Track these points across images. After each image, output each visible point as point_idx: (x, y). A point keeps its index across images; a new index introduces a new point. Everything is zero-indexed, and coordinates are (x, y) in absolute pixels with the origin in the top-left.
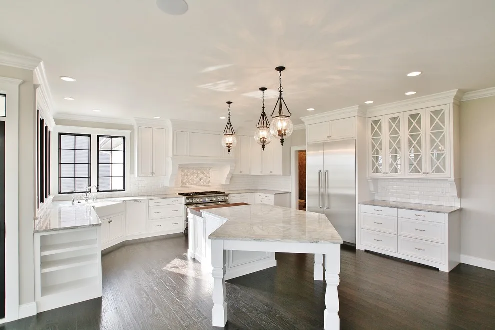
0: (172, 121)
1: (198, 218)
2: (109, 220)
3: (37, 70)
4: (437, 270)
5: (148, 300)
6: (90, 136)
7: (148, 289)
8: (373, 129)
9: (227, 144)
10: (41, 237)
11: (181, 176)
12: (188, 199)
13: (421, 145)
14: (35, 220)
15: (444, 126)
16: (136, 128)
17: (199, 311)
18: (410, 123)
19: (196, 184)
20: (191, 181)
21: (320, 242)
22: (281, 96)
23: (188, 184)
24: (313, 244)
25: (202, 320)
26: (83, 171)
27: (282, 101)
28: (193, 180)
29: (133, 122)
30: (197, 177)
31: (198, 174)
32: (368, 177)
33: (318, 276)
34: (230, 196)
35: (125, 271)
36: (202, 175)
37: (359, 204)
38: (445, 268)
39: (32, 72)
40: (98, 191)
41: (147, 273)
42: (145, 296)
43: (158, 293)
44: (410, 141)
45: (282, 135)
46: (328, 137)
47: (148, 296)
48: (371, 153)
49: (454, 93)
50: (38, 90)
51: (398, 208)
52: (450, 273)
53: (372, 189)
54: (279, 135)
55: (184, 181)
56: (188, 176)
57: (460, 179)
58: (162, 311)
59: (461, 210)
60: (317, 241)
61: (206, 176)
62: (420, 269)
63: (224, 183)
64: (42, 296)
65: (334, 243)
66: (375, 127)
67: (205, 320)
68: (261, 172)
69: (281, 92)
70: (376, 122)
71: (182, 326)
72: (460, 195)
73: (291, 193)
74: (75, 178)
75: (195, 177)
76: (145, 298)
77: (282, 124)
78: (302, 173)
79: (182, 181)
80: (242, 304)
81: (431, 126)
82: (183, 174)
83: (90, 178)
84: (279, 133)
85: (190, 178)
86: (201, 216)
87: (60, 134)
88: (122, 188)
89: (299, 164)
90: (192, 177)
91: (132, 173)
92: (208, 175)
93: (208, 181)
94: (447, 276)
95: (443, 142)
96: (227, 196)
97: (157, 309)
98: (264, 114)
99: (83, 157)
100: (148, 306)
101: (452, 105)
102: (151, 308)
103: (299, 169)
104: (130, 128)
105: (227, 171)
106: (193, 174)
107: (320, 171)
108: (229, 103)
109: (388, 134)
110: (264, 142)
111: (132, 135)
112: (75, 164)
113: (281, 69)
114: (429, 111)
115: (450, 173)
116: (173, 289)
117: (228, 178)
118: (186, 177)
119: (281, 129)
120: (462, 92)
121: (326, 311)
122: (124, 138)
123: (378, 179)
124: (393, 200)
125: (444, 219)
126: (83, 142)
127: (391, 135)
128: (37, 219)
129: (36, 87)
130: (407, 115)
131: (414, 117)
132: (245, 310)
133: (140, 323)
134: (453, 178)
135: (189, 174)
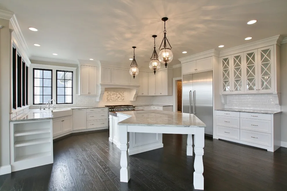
0: (101, 61)
1: (114, 117)
2: (62, 120)
3: (11, 20)
4: (266, 150)
5: (81, 165)
6: (51, 70)
7: (82, 159)
8: (224, 64)
9: (133, 72)
10: (14, 124)
11: (106, 95)
12: (110, 108)
13: (255, 72)
14: (10, 114)
15: (270, 59)
16: (79, 66)
17: (113, 173)
18: (248, 59)
19: (116, 100)
20: (112, 99)
21: (190, 126)
22: (165, 36)
23: (110, 100)
24: (186, 128)
25: (114, 178)
26: (48, 91)
27: (166, 39)
28: (113, 98)
29: (78, 63)
30: (116, 96)
31: (117, 94)
32: (220, 93)
33: (189, 153)
34: (136, 107)
35: (70, 149)
36: (119, 95)
37: (215, 110)
38: (271, 149)
39: (8, 21)
40: (57, 103)
41: (82, 150)
42: (80, 163)
43: (88, 161)
44: (247, 70)
45: (166, 61)
46: (195, 70)
47: (81, 163)
48: (222, 79)
49: (277, 37)
50: (13, 33)
51: (240, 112)
52: (275, 152)
53: (223, 101)
54: (164, 61)
55: (108, 99)
56: (110, 95)
57: (281, 93)
58: (89, 172)
59: (281, 113)
60: (189, 125)
61: (122, 96)
62: (255, 150)
63: (132, 100)
64: (14, 162)
65: (200, 127)
66: (225, 62)
67: (116, 178)
68: (155, 94)
69: (165, 34)
70: (225, 60)
71: (100, 181)
72: (281, 103)
73: (173, 106)
74: (43, 95)
75: (115, 96)
76: (80, 164)
77: (166, 54)
78: (180, 95)
79: (107, 99)
80: (140, 169)
81: (261, 60)
82: (108, 94)
83: (52, 95)
84: (164, 59)
85: (112, 97)
86: (116, 116)
87: (34, 69)
88: (71, 102)
89: (178, 89)
90: (113, 96)
91: (77, 92)
92: (123, 95)
93: (123, 99)
94: (273, 154)
95: (269, 69)
96: (134, 107)
97: (86, 171)
98: (155, 52)
99: (48, 83)
100: (80, 169)
101: (275, 46)
102: (82, 170)
103: (178, 93)
104: (76, 66)
105: (134, 93)
106: (113, 94)
107: (191, 91)
108: (134, 47)
109: (233, 67)
110: (155, 69)
111: (77, 70)
112: (43, 87)
113: (165, 19)
114: (260, 51)
115: (274, 89)
116: (97, 159)
117: (134, 97)
118: (109, 96)
119: (165, 57)
120: (282, 37)
121: (194, 173)
122: (72, 72)
123: (227, 95)
124: (236, 108)
125: (271, 118)
126: (48, 74)
127: (235, 67)
128: (12, 113)
129: (11, 31)
130: (245, 54)
131: (250, 55)
132: (142, 173)
133: (74, 179)
134: (276, 92)
135: (111, 94)
